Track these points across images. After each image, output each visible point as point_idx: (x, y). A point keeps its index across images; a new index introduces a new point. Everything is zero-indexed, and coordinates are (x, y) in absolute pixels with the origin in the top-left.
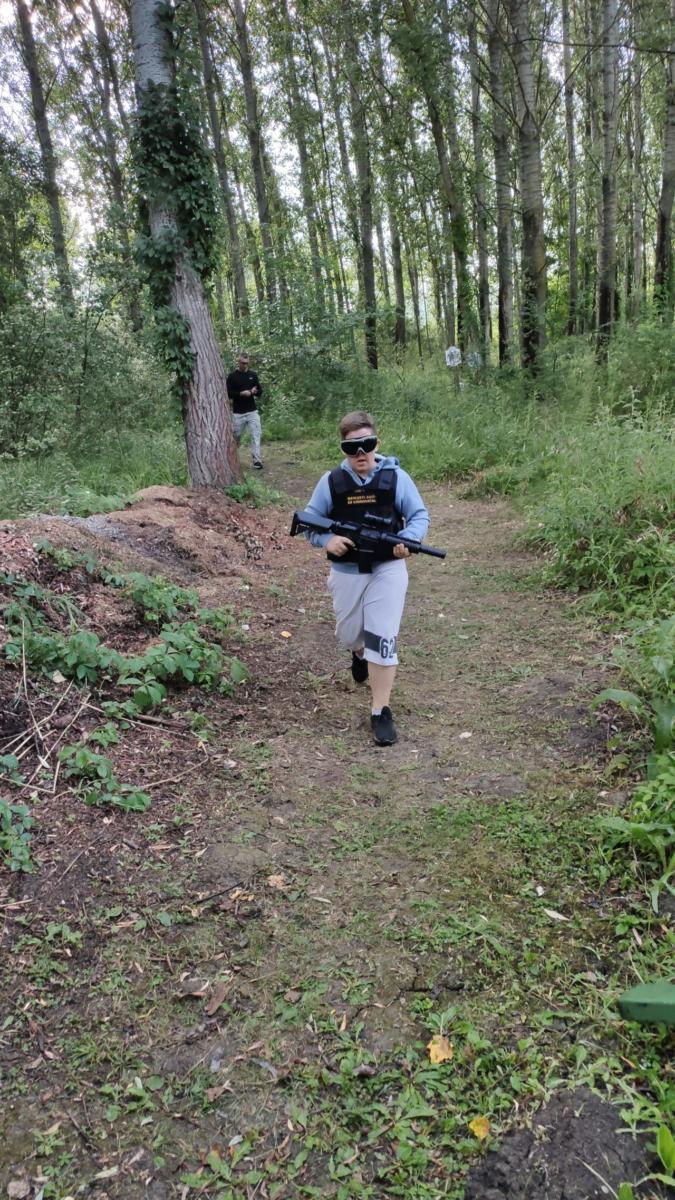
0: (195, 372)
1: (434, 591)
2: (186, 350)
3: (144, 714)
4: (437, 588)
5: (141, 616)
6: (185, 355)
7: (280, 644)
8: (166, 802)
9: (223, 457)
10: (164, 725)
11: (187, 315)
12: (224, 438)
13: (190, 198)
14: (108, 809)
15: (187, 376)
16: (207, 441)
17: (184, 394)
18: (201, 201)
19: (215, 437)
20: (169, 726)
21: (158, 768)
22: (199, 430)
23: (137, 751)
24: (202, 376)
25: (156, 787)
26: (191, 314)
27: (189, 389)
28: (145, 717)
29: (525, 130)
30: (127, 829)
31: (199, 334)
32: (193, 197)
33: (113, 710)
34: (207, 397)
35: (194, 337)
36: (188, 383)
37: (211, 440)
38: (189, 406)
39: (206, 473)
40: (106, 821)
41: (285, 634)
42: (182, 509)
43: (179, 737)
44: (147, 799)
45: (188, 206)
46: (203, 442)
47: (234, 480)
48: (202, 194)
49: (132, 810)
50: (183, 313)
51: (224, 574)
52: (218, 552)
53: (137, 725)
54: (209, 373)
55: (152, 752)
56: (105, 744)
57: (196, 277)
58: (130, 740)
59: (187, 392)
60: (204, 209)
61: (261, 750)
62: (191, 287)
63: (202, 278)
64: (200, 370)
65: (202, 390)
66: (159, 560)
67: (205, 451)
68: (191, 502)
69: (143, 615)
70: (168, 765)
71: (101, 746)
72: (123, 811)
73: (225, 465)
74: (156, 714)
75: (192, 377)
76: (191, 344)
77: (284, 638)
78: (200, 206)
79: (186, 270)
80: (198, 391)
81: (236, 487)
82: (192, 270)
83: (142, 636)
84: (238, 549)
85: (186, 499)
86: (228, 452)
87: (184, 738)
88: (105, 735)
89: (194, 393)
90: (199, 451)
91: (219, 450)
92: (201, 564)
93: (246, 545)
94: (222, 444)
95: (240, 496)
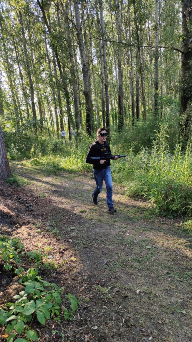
4: (116, 220)
5: (1, 267)
7: (74, 267)
19: (0, 160)
29: (84, 69)
41: (73, 259)
47: (9, 176)
51: (24, 223)
73: (5, 170)
77: (73, 262)
84: (22, 208)
86: (6, 165)
91: (2, 165)
92: (14, 220)
93: (25, 205)
94: (3, 162)
95: (12, 182)
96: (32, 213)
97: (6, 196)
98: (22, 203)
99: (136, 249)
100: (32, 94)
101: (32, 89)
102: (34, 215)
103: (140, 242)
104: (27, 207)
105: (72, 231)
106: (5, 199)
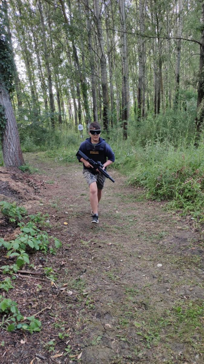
0: (6, 126)
1: (110, 203)
2: (3, 117)
3: (21, 270)
4: (111, 201)
5: (7, 220)
6: (3, 119)
7: (65, 228)
8: (49, 322)
9: (17, 156)
10: (32, 274)
11: (3, 105)
12: (17, 149)
13: (5, 64)
14: (21, 333)
15: (4, 127)
16: (11, 150)
17: (3, 133)
18: (9, 66)
19: (14, 149)
20: (34, 275)
21: (37, 301)
22: (8, 146)
23: (24, 292)
24: (9, 127)
25: (41, 314)
26: (5, 105)
27: (4, 132)
28: (22, 271)
29: (102, 60)
30: (35, 346)
31: (8, 112)
32: (7, 64)
33: (7, 270)
34: (11, 134)
35: (6, 113)
36: (4, 129)
37: (13, 150)
38: (4, 137)
39: (11, 162)
40: (22, 342)
41: (65, 223)
42: (6, 175)
43: (42, 281)
44: (39, 323)
45: (4, 67)
46: (10, 150)
47: (21, 164)
48: (9, 63)
49: (34, 331)
50: (2, 105)
51: (30, 199)
52: (25, 191)
53: (19, 276)
54: (12, 126)
55: (32, 292)
56: (7, 289)
57: (7, 92)
58: (19, 286)
59: (4, 133)
60: (10, 68)
61: (79, 283)
62: (5, 95)
63: (9, 93)
64: (9, 125)
65: (9, 132)
66: (5, 195)
67: (10, 154)
68: (9, 172)
69: (9, 220)
70: (41, 298)
71: (5, 291)
72: (29, 333)
73: (18, 159)
74: (26, 269)
75: (6, 128)
76: (5, 116)
77: (65, 225)
78: (9, 67)
79: (3, 89)
80: (8, 132)
81: (23, 167)
82: (5, 89)
83: (9, 230)
84: (31, 189)
85: (6, 171)
86: (19, 154)
87: (44, 281)
88: (6, 285)
89: (6, 133)
90: (8, 154)
91: (16, 153)
92: (22, 196)
93: (34, 188)
94: (17, 151)
95: (24, 170)
96: (39, 194)
97: (17, 179)
98: (31, 186)
99: (120, 221)
100: (50, 85)
101: (50, 79)
102: (41, 196)
103: (125, 217)
104: (35, 190)
105: (70, 207)
106: (17, 182)
